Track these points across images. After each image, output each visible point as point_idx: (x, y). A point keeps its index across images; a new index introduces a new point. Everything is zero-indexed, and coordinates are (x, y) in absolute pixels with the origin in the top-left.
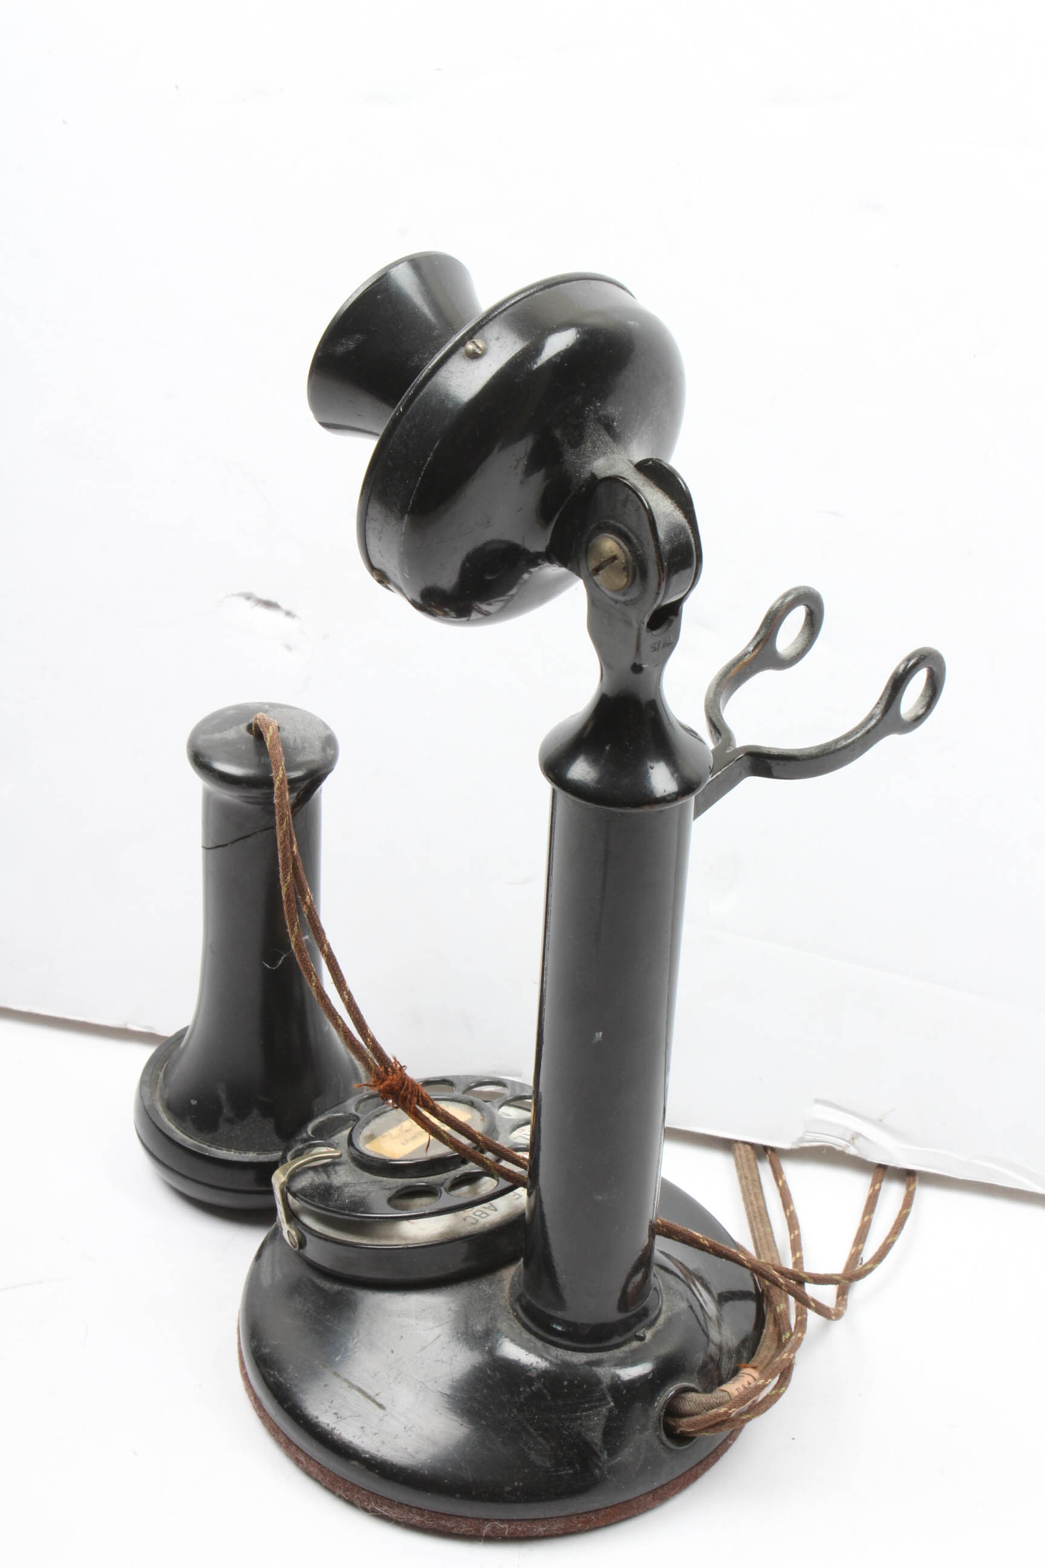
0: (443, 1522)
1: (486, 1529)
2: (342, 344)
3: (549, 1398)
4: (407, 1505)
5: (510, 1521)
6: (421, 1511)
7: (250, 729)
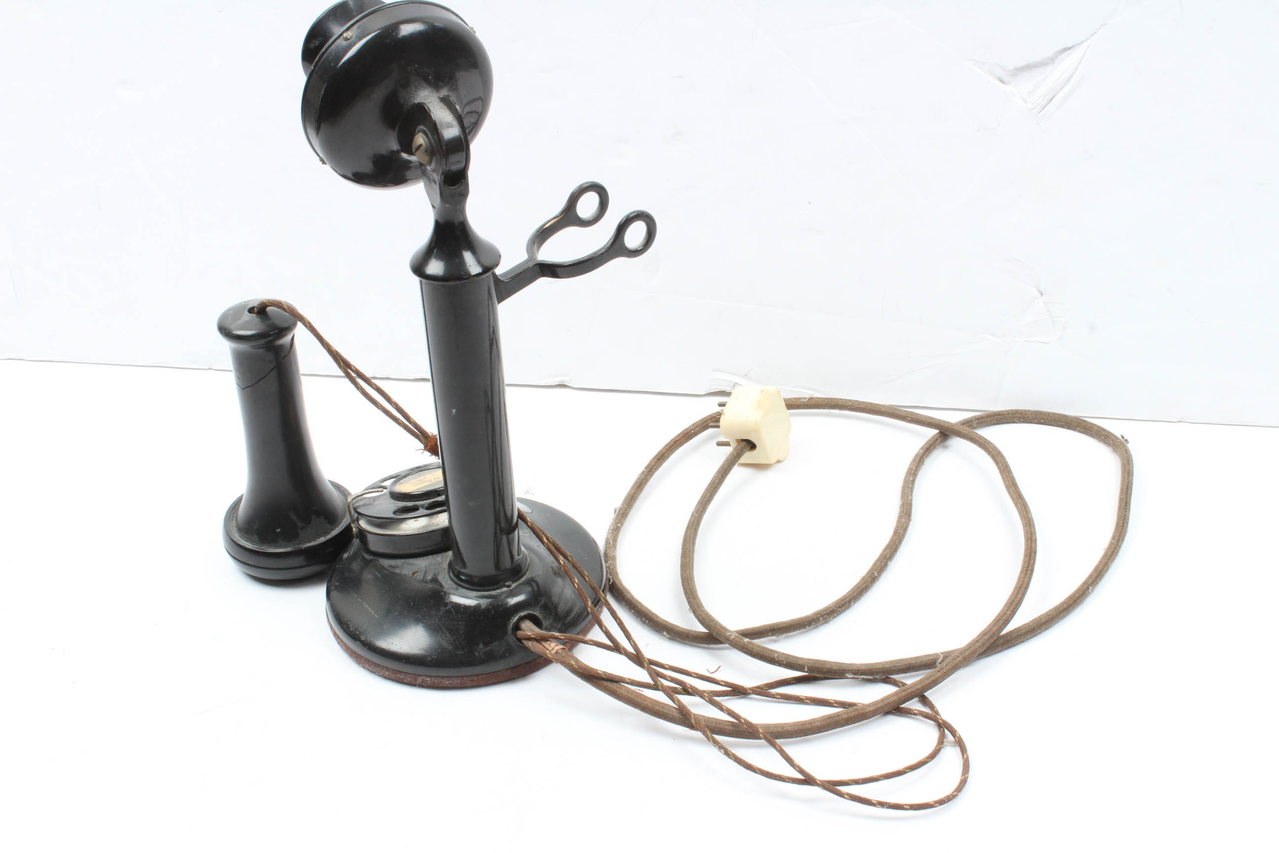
0: (398, 675)
1: (420, 680)
2: (313, 43)
3: (454, 613)
4: (382, 666)
5: (431, 677)
6: (388, 669)
7: (252, 311)
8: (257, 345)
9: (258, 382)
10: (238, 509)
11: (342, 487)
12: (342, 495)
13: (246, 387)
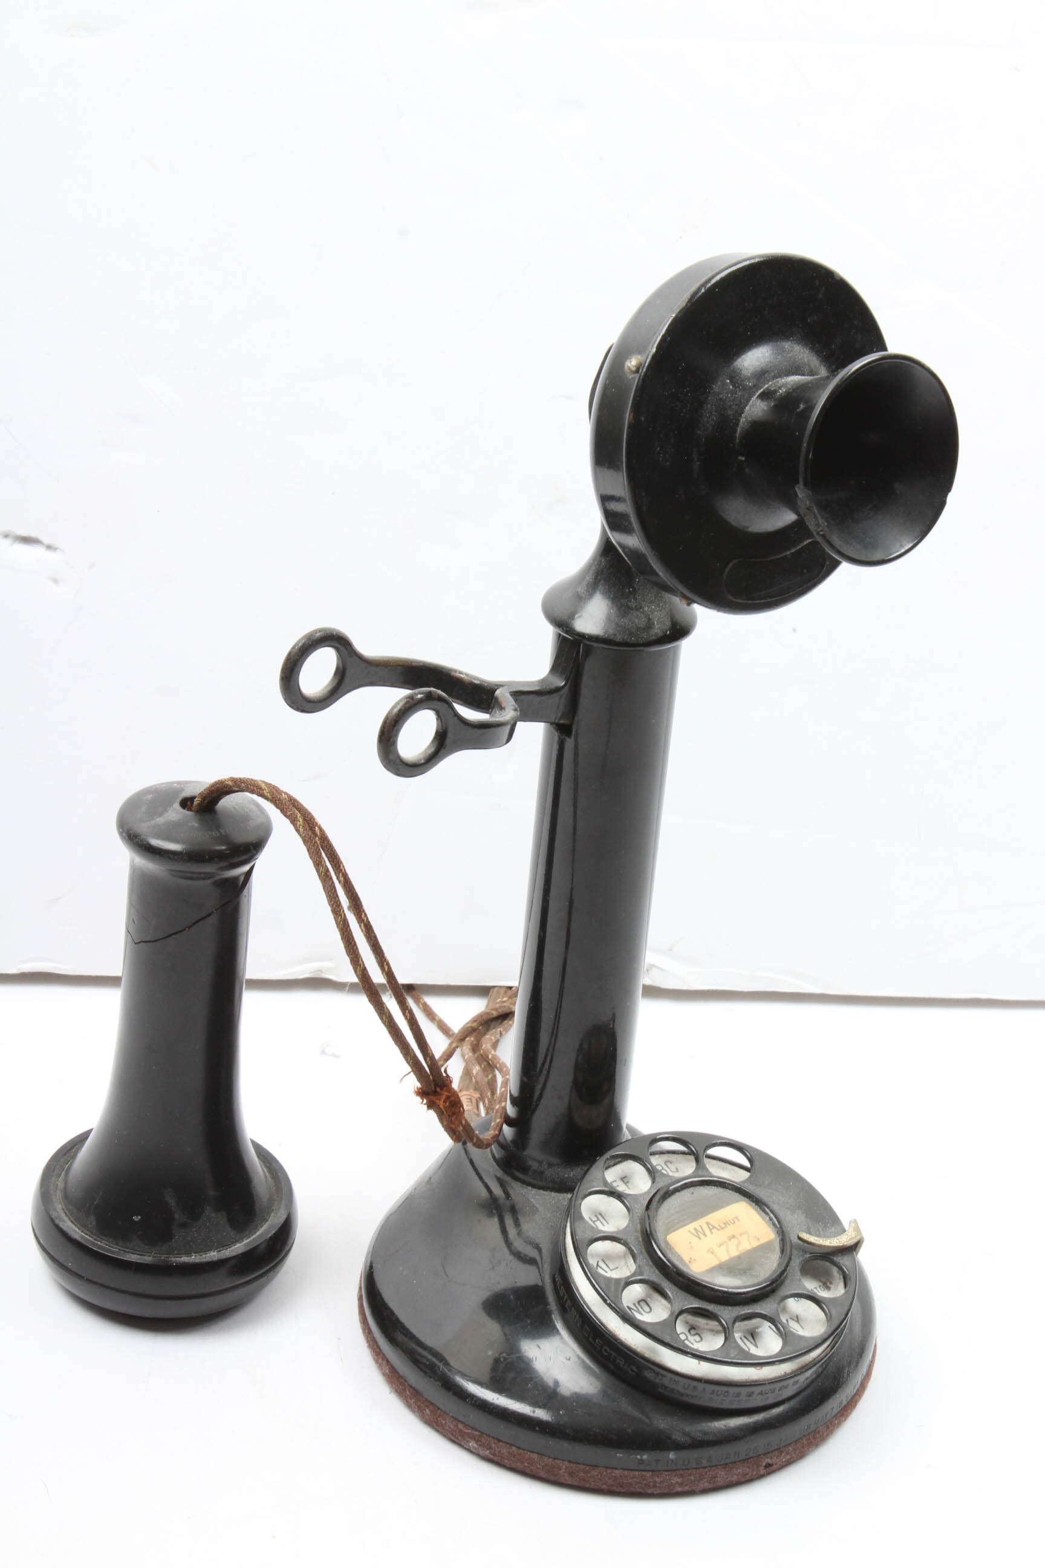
7: (189, 803)
8: (180, 871)
9: (167, 937)
10: (74, 1157)
11: (277, 1162)
12: (273, 1178)
13: (142, 942)
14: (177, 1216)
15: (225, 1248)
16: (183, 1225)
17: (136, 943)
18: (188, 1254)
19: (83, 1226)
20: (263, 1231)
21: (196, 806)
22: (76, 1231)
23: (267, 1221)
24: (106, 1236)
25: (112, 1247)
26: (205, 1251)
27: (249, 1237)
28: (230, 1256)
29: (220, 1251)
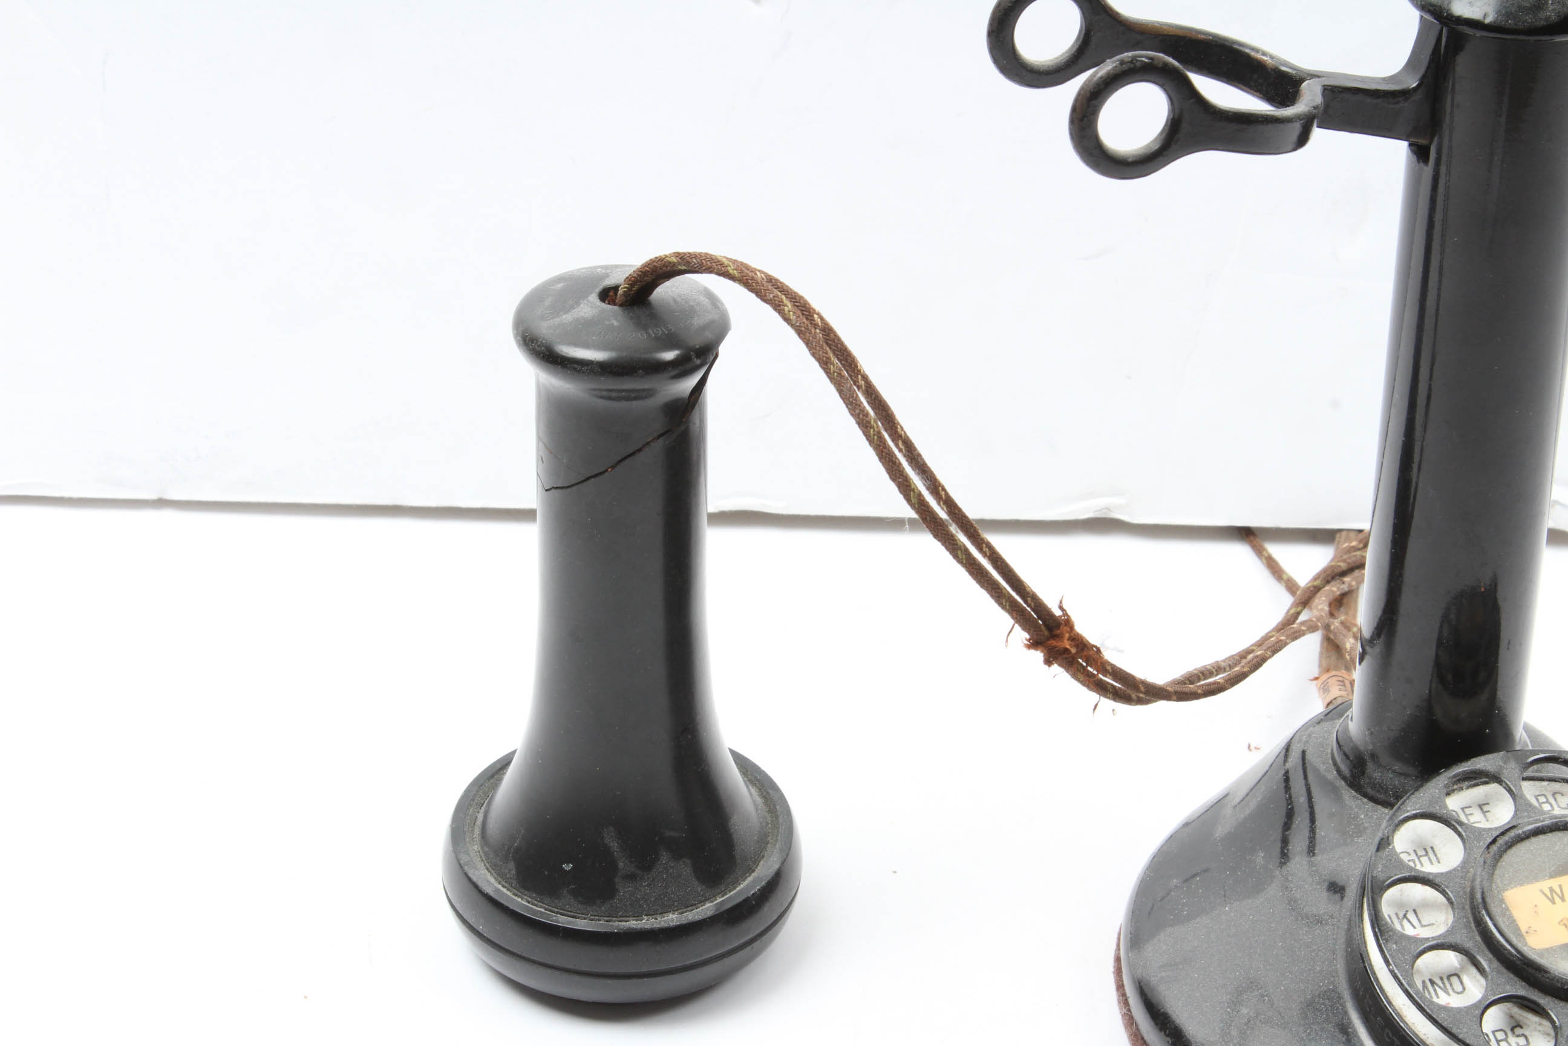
7: (611, 294)
9: (584, 481)
13: (553, 488)
14: (621, 865)
15: (689, 909)
16: (631, 877)
17: (546, 490)
18: (638, 916)
19: (501, 876)
20: (747, 886)
21: (621, 296)
22: (491, 884)
23: (753, 871)
24: (528, 889)
25: (535, 905)
26: (661, 914)
27: (725, 894)
28: (694, 920)
29: (682, 913)
